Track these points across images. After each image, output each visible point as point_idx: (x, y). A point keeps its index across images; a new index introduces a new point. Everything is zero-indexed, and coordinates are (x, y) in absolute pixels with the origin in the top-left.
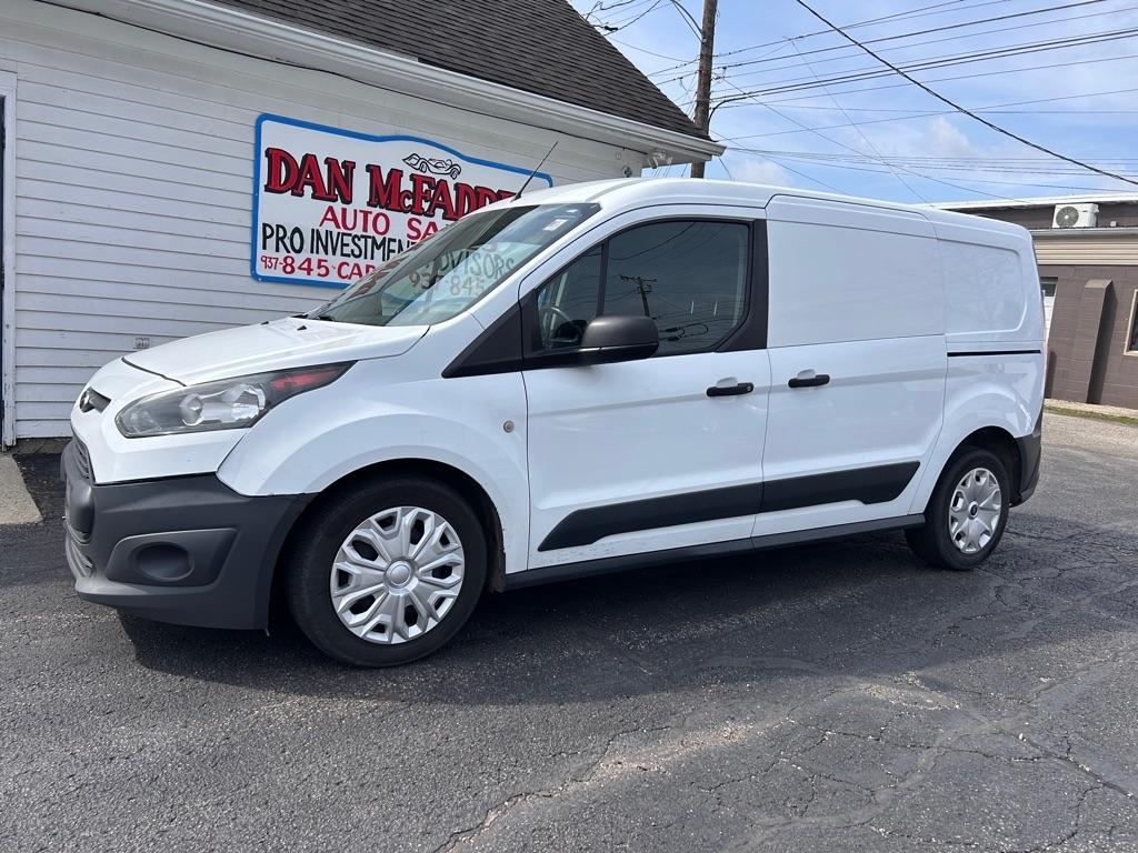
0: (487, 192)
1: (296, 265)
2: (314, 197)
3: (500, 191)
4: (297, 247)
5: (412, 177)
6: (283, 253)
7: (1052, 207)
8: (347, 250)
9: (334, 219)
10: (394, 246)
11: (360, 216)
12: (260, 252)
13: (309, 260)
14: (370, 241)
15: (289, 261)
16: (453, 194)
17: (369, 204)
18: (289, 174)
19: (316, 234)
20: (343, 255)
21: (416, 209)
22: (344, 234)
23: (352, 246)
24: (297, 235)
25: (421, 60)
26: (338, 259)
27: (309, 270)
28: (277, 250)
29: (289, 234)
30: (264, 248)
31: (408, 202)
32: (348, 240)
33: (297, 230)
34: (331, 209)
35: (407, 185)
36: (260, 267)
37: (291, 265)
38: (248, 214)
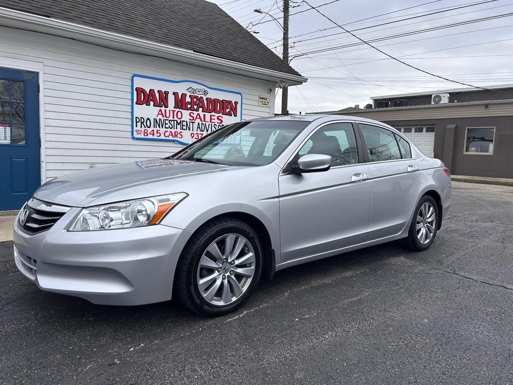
0: (218, 101)
1: (148, 133)
2: (154, 106)
3: (223, 100)
4: (149, 126)
5: (190, 96)
6: (143, 128)
7: (431, 96)
8: (167, 126)
9: (162, 114)
10: (184, 123)
11: (171, 112)
12: (135, 128)
13: (153, 130)
14: (175, 122)
15: (146, 131)
16: (205, 102)
17: (175, 107)
18: (145, 97)
19: (155, 120)
20: (166, 128)
21: (192, 109)
22: (166, 120)
23: (169, 124)
24: (148, 121)
25: (194, 51)
26: (164, 130)
27: (153, 134)
28: (141, 127)
29: (145, 121)
30: (136, 126)
31: (189, 106)
32: (167, 122)
33: (148, 119)
34: (160, 110)
35: (188, 99)
36: (135, 133)
37: (146, 133)
38: (130, 114)
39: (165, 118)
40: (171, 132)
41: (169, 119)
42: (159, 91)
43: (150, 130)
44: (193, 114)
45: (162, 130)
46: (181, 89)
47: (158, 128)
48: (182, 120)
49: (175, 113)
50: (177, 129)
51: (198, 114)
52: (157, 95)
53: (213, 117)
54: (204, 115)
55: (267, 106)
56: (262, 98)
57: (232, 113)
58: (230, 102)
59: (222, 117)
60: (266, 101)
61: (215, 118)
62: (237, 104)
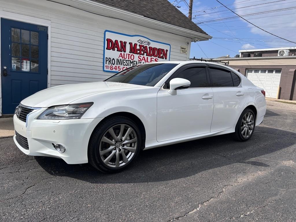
0: (156, 49)
1: (113, 68)
2: (117, 51)
3: (159, 49)
4: (113, 63)
5: (139, 45)
6: (110, 65)
7: (278, 51)
8: (125, 64)
9: (122, 56)
10: (135, 63)
11: (128, 55)
12: (105, 65)
13: (116, 66)
14: (130, 61)
15: (112, 67)
16: (148, 49)
17: (130, 52)
18: (112, 45)
19: (118, 60)
20: (124, 65)
21: (140, 53)
22: (124, 60)
23: (126, 63)
24: (113, 60)
25: (144, 16)
26: (123, 66)
27: (116, 69)
28: (109, 64)
29: (112, 60)
30: (106, 64)
31: (138, 52)
32: (125, 61)
33: (113, 59)
34: (121, 54)
35: (138, 47)
36: (105, 68)
37: (112, 68)
38: (102, 55)
40: (127, 68)
41: (126, 59)
42: (120, 42)
43: (114, 66)
44: (141, 57)
46: (134, 40)
47: (119, 65)
48: (134, 60)
49: (130, 56)
50: (130, 66)
51: (144, 57)
52: (120, 44)
53: (152, 59)
54: (147, 58)
55: (185, 53)
56: (183, 48)
57: (164, 57)
58: (163, 50)
59: (158, 60)
60: (185, 50)
61: (154, 60)
62: (167, 51)
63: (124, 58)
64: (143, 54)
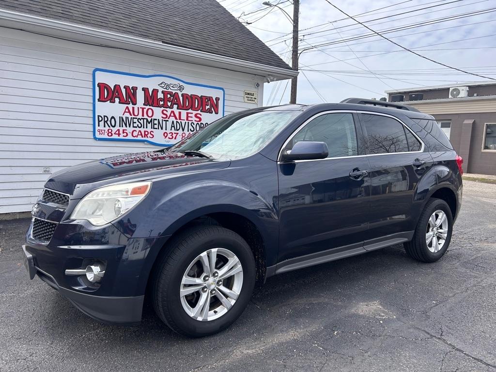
0: (196, 97)
1: (113, 133)
2: (119, 103)
3: (201, 96)
4: (113, 125)
5: (163, 92)
6: (107, 128)
7: (449, 89)
8: (135, 125)
9: (129, 112)
10: (156, 122)
11: (141, 110)
12: (97, 128)
13: (119, 130)
14: (145, 120)
15: (110, 131)
16: (181, 98)
17: (144, 105)
18: (109, 94)
19: (121, 119)
20: (133, 127)
21: (165, 106)
22: (134, 118)
23: (138, 123)
24: (113, 120)
25: (163, 42)
26: (132, 129)
27: (119, 134)
28: (105, 126)
29: (109, 119)
30: (99, 126)
31: (162, 103)
32: (135, 120)
33: (113, 117)
34: (127, 108)
35: (160, 95)
36: (97, 134)
37: (111, 133)
38: (92, 112)
39: (133, 116)
40: (140, 131)
41: (138, 117)
42: (125, 87)
43: (114, 130)
44: (167, 111)
45: (129, 130)
46: (152, 84)
47: (124, 128)
48: (153, 118)
49: (145, 111)
50: (147, 128)
51: (173, 112)
52: (124, 91)
53: (189, 115)
54: (180, 113)
55: (254, 102)
56: (248, 94)
57: (213, 110)
58: (210, 99)
59: (201, 115)
60: (253, 97)
61: (193, 115)
62: (219, 100)
63: (134, 115)
64: (171, 107)
